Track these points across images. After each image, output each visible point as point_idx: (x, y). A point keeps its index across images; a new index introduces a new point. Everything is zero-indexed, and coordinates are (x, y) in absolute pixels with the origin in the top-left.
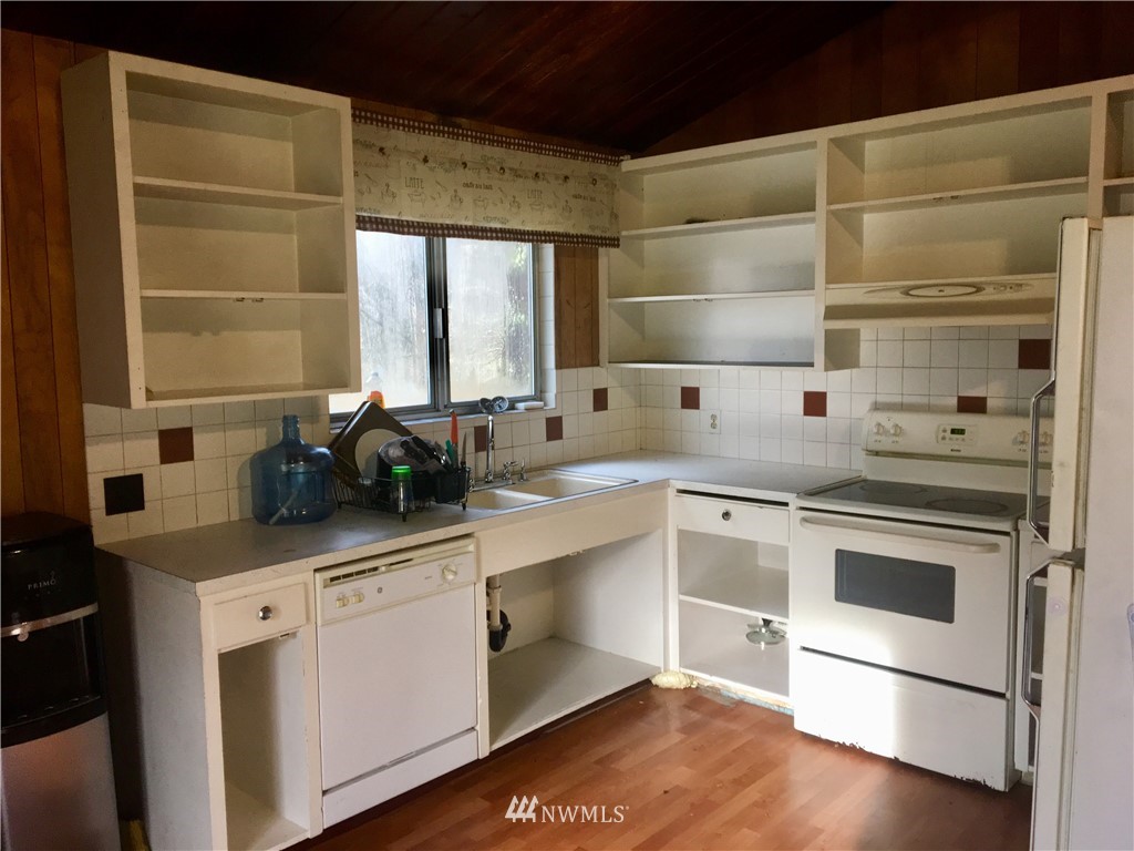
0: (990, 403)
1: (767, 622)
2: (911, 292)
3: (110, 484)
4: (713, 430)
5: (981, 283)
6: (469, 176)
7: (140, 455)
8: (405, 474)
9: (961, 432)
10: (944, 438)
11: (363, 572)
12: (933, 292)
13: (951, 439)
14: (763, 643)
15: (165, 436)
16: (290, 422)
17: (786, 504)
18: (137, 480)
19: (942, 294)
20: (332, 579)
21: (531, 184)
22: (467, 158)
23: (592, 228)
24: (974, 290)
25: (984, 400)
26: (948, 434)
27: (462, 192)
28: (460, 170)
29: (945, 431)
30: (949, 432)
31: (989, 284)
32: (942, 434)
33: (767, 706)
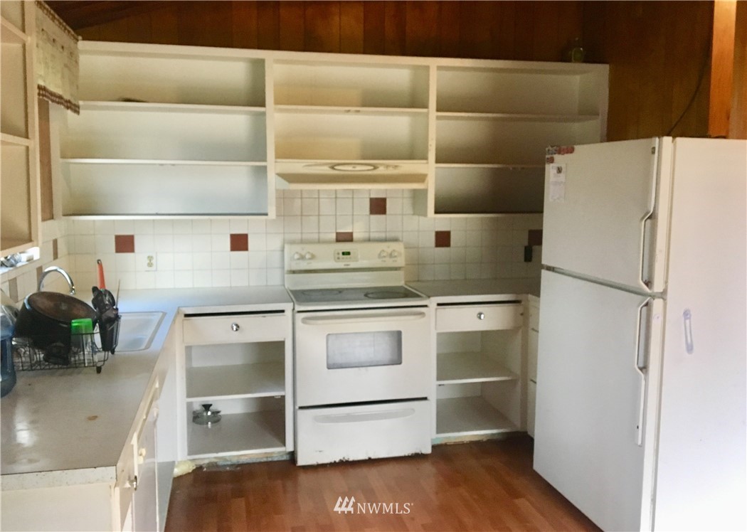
0: (355, 236)
1: (207, 407)
2: (336, 167)
4: (150, 268)
5: (376, 164)
8: (86, 327)
9: (348, 253)
10: (338, 258)
12: (350, 168)
13: (343, 258)
14: (209, 423)
17: (283, 311)
19: (354, 169)
24: (372, 168)
25: (351, 234)
26: (341, 255)
29: (338, 254)
30: (341, 254)
31: (381, 164)
32: (337, 256)
33: (258, 461)
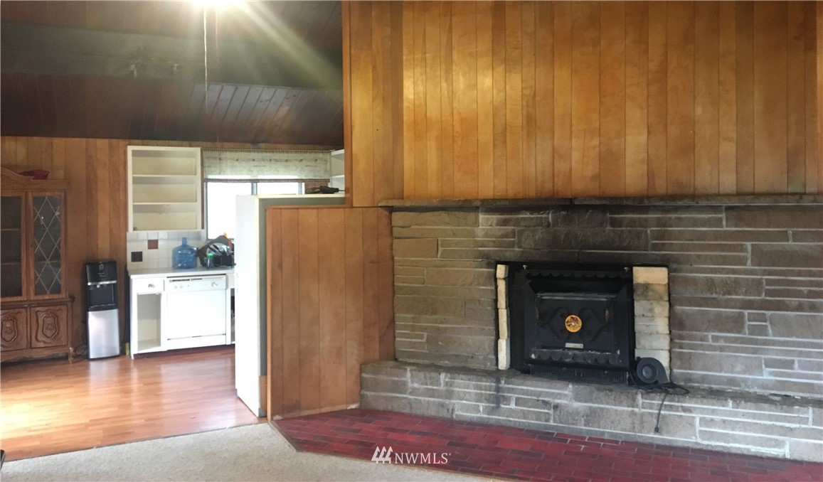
3: (133, 254)
6: (256, 163)
7: (142, 247)
8: (211, 257)
11: (180, 280)
15: (150, 242)
16: (184, 239)
18: (140, 254)
20: (174, 281)
21: (285, 163)
22: (255, 158)
23: (315, 176)
27: (252, 169)
28: (253, 162)
